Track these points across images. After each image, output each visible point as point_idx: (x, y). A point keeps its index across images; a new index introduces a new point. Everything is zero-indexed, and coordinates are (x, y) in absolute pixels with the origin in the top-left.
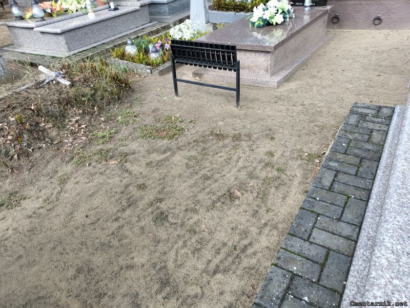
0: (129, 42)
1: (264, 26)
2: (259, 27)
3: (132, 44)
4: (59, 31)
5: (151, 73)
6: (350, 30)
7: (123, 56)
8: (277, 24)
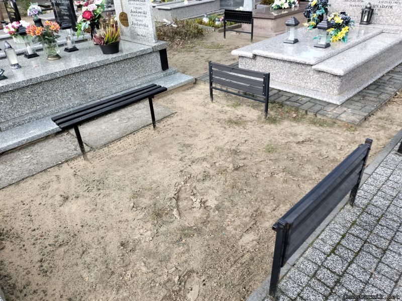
0: (206, 16)
1: (277, 9)
2: (275, 9)
3: (207, 17)
4: (169, 8)
5: (215, 31)
7: (201, 23)
8: (284, 8)
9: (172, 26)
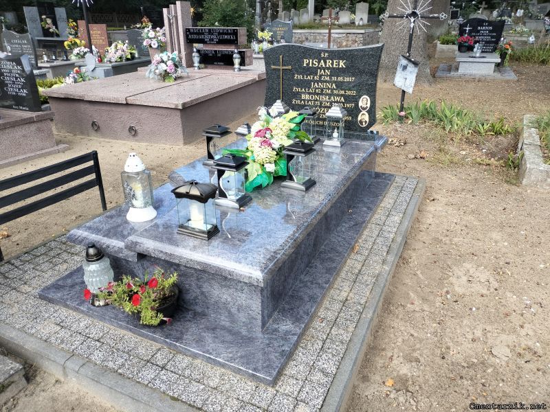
6: (111, 140)
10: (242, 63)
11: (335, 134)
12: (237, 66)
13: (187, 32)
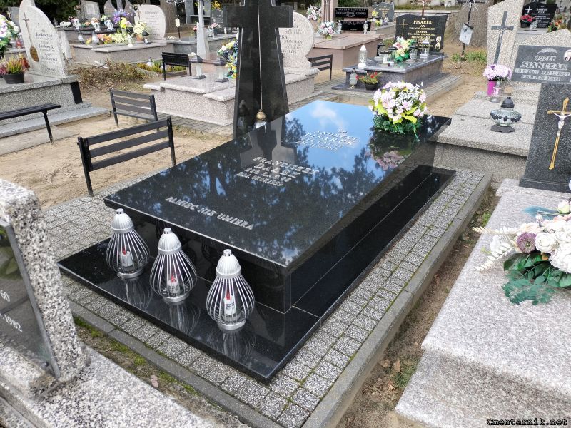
9: (103, 68)
10: (369, 29)
11: (426, 51)
12: (365, 31)
13: (336, 10)
